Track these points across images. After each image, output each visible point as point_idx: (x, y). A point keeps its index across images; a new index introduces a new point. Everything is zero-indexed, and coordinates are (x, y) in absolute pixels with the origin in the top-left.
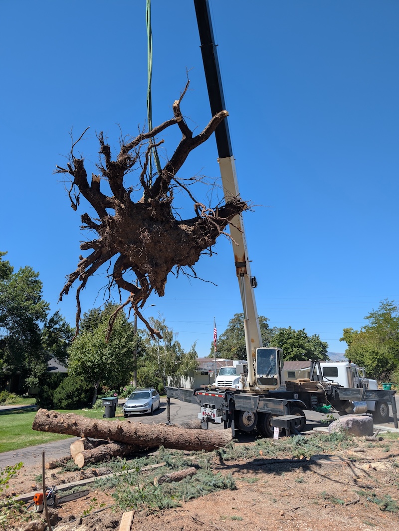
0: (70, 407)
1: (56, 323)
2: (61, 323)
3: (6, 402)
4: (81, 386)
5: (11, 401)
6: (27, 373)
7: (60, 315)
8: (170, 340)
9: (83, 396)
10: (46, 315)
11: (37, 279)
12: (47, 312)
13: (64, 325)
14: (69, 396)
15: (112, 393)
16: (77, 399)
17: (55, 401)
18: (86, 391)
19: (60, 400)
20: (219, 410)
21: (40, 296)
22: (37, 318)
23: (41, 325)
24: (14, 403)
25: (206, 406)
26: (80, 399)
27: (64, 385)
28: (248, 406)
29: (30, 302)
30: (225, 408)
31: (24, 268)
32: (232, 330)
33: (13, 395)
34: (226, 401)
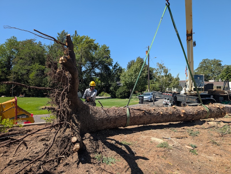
0: (121, 98)
1: (117, 67)
2: (119, 67)
3: (104, 95)
4: (125, 90)
5: (105, 95)
6: (110, 86)
7: (118, 63)
8: (167, 72)
9: (126, 94)
10: (112, 64)
11: (108, 49)
12: (112, 62)
13: (120, 67)
14: (121, 94)
15: (139, 94)
16: (124, 95)
17: (116, 95)
18: (127, 92)
19: (118, 95)
20: (171, 101)
21: (110, 56)
22: (109, 65)
23: (111, 68)
24: (106, 96)
25: (166, 99)
26: (125, 95)
27: (119, 90)
28: (182, 100)
29: (106, 59)
30: (173, 100)
31: (103, 45)
32: (201, 67)
33: (106, 93)
34: (173, 97)
